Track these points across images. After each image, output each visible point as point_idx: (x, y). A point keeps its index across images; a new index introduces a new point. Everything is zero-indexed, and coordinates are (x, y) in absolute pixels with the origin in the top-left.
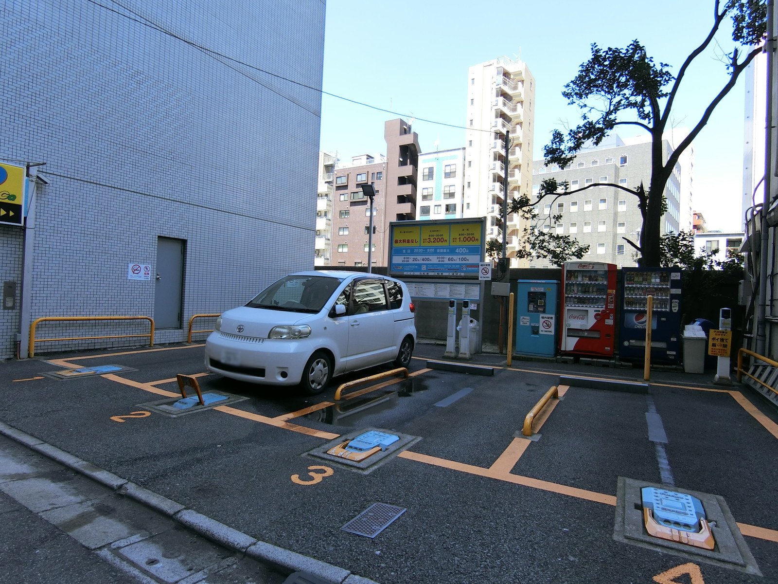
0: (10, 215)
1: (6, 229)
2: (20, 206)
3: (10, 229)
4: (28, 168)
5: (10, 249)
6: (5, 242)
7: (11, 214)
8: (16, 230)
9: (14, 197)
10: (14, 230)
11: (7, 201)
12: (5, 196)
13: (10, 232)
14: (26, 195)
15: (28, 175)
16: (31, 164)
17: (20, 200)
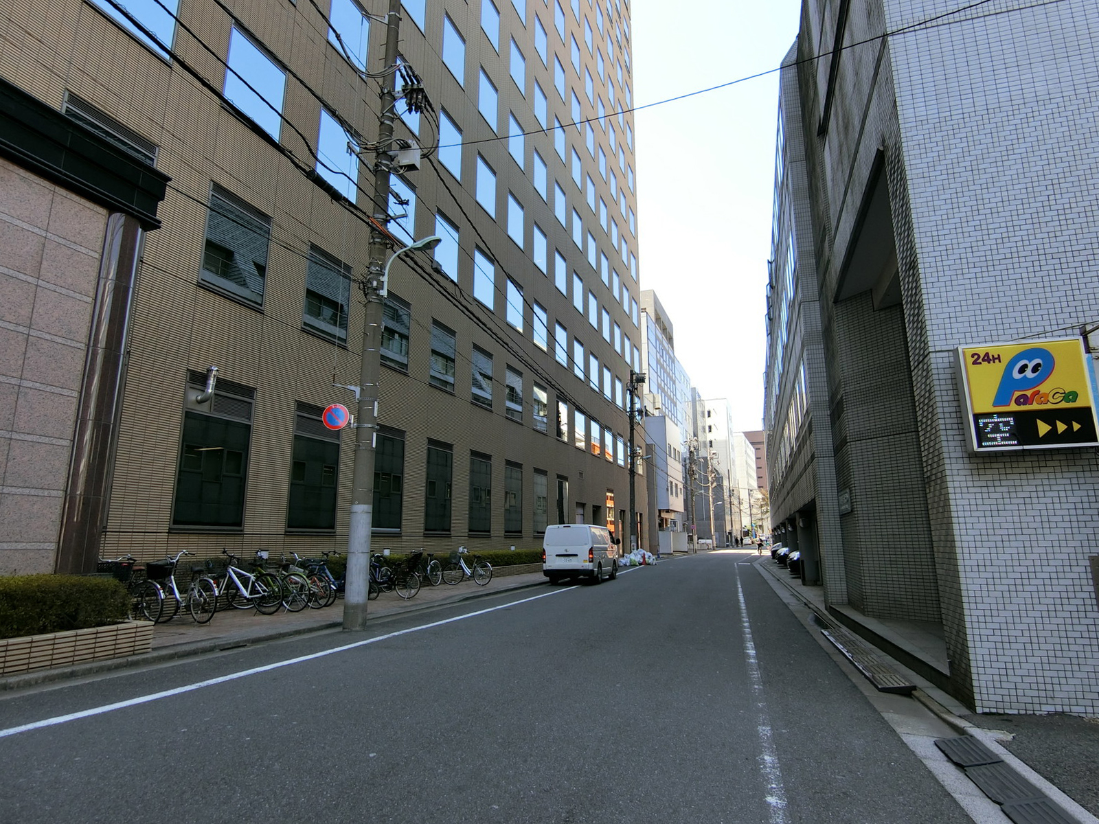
0: (1075, 430)
1: (1070, 457)
2: (1089, 409)
3: (1077, 456)
4: (1085, 335)
5: (1085, 493)
6: (1074, 481)
7: (1076, 426)
8: (1089, 456)
9: (1073, 396)
10: (1084, 456)
11: (1064, 405)
12: (1059, 397)
13: (1077, 462)
14: (1093, 388)
15: (1088, 350)
16: (1089, 328)
17: (1087, 399)
